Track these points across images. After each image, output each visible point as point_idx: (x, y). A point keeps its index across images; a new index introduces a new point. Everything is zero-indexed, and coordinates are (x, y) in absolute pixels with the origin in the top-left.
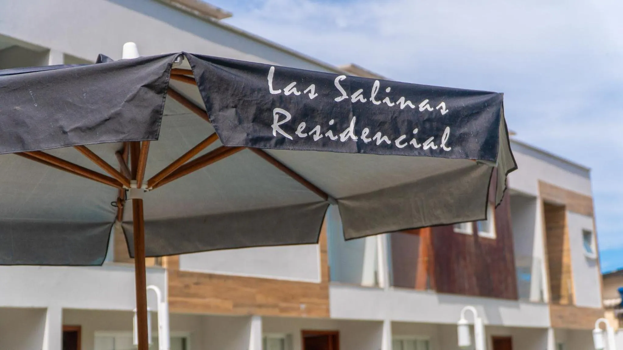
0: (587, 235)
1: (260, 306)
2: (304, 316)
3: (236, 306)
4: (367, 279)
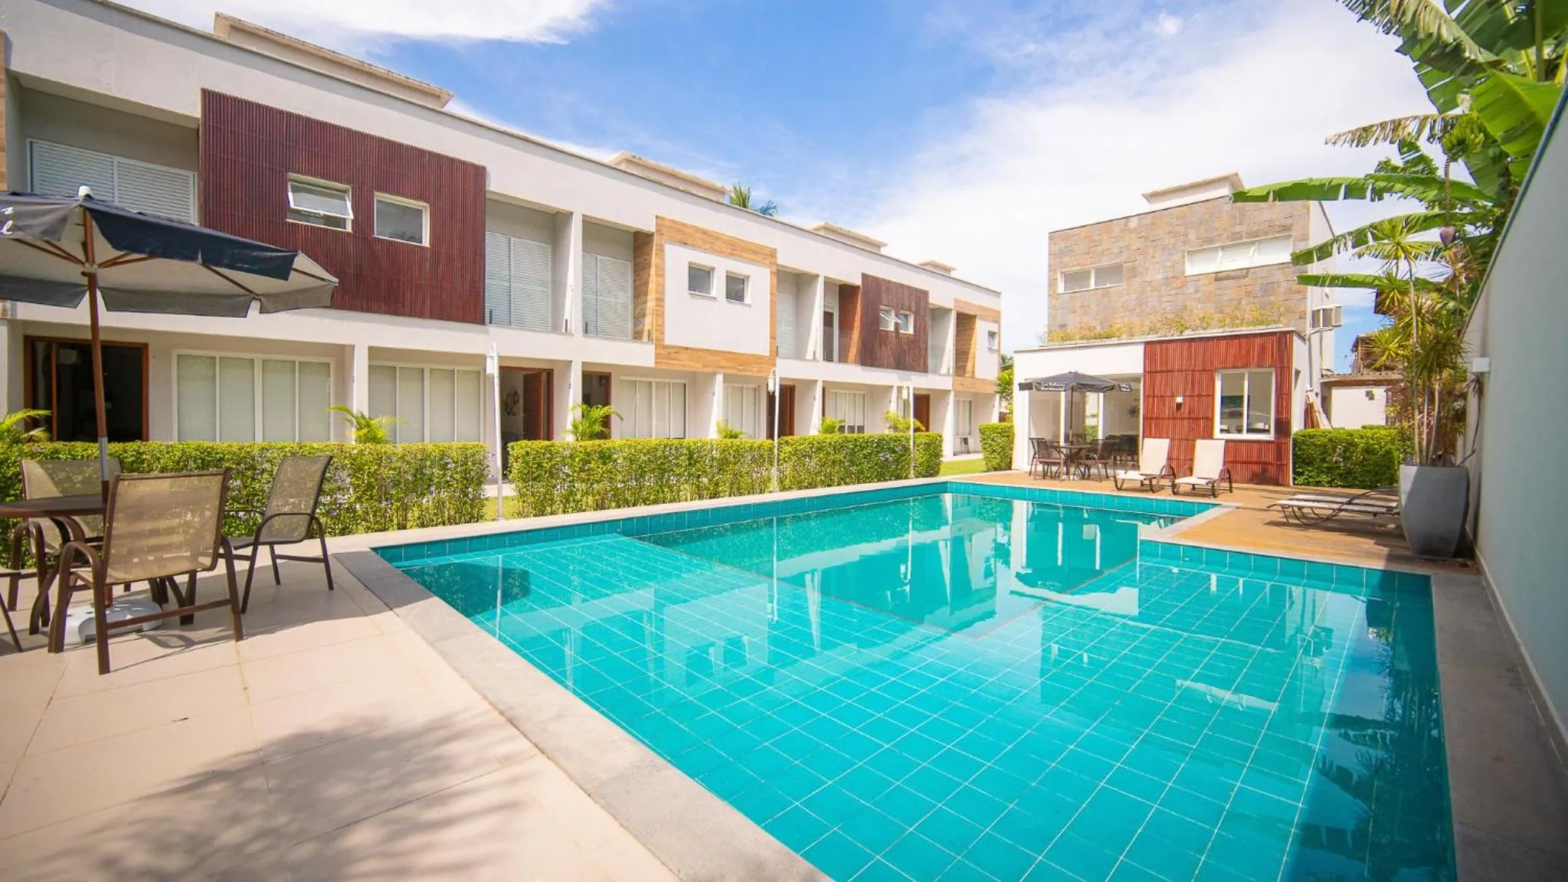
0: (992, 335)
1: (723, 368)
2: (756, 374)
3: (704, 366)
4: (810, 356)
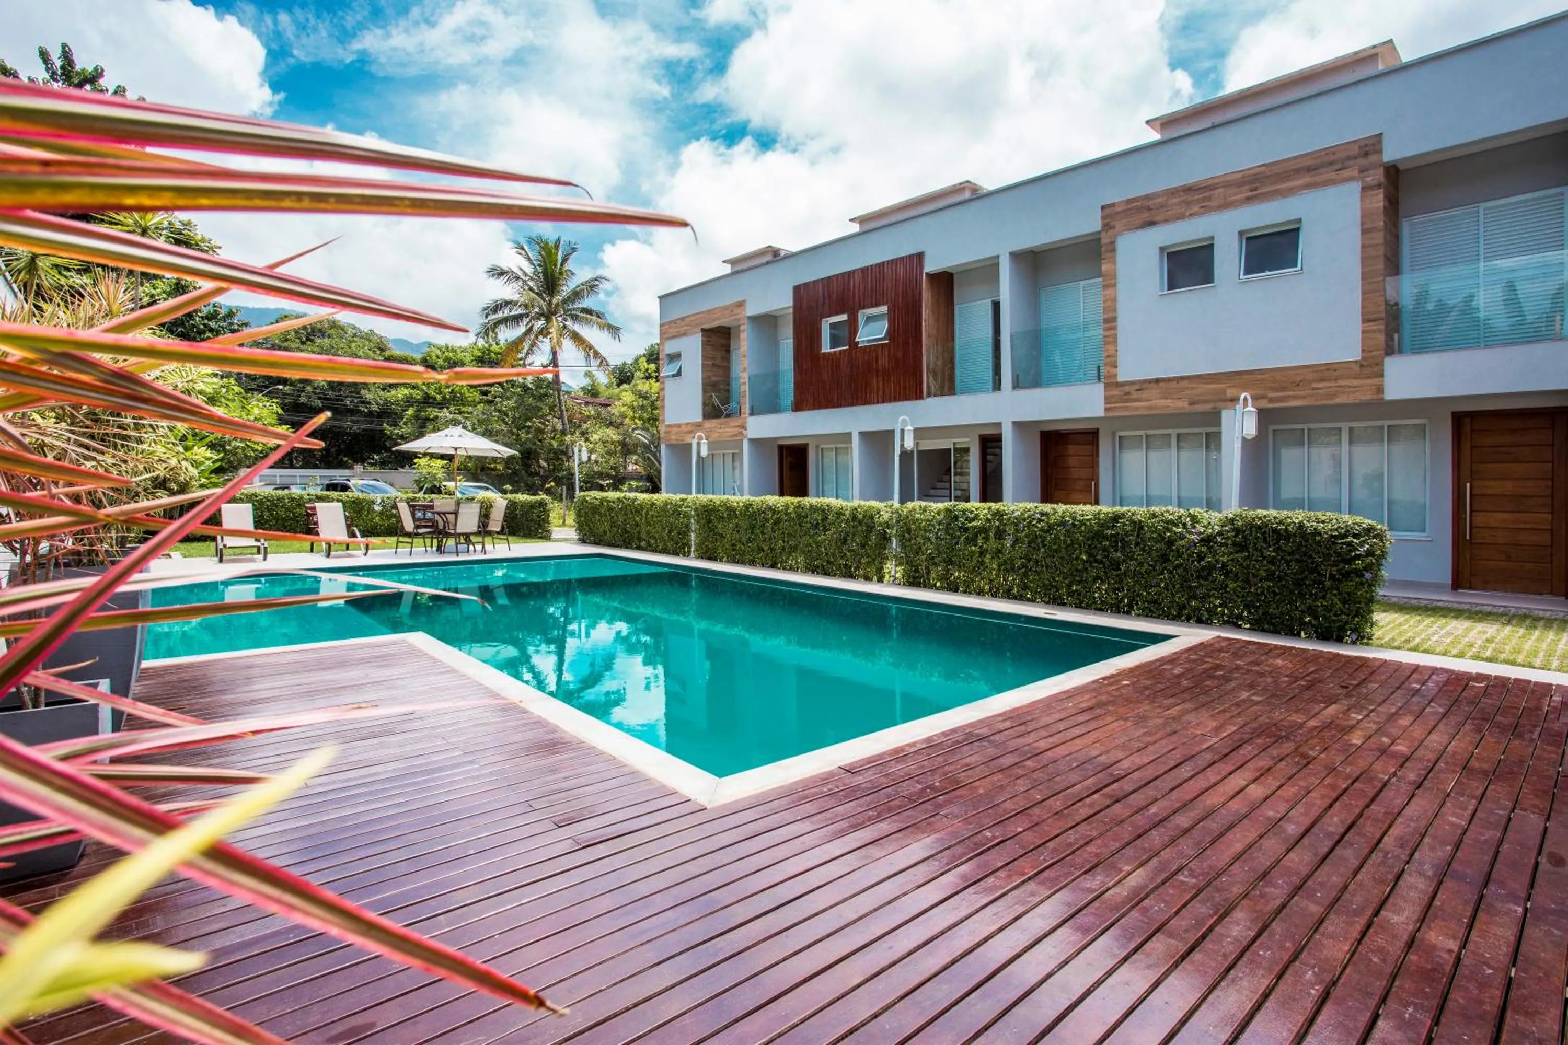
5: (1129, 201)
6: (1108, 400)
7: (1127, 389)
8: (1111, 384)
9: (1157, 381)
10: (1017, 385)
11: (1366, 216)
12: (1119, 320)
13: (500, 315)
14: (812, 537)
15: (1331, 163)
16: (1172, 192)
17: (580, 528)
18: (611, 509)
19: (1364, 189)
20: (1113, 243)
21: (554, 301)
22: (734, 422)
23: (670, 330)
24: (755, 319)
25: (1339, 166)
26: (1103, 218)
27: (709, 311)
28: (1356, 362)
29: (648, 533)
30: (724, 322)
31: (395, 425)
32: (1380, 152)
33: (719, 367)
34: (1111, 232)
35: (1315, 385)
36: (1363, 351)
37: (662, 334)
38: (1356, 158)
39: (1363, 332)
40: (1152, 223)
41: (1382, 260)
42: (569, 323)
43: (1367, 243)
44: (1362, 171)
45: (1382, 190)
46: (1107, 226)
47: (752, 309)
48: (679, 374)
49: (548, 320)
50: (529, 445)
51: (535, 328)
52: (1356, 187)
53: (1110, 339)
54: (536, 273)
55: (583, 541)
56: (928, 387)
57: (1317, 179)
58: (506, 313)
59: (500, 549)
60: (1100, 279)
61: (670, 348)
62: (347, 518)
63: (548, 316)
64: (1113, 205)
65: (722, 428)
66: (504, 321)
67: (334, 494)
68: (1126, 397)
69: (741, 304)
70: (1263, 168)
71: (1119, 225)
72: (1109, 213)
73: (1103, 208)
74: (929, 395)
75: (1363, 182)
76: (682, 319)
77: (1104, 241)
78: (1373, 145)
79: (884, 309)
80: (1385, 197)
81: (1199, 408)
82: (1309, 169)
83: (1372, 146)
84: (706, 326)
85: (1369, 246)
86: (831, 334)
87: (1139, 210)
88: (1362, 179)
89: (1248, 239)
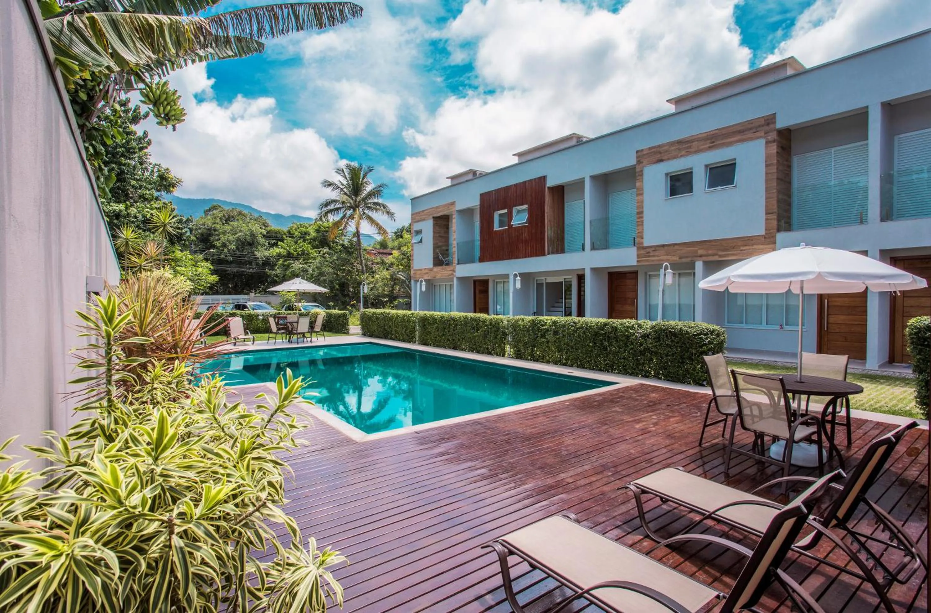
5: (650, 149)
6: (638, 256)
7: (648, 250)
8: (640, 247)
9: (663, 246)
10: (593, 248)
11: (768, 157)
12: (645, 213)
13: (329, 208)
14: (471, 334)
15: (750, 129)
16: (672, 144)
17: (363, 329)
18: (377, 318)
19: (767, 143)
20: (642, 171)
21: (358, 199)
22: (449, 268)
23: (416, 217)
24: (461, 212)
25: (754, 130)
26: (637, 157)
27: (437, 207)
28: (762, 236)
29: (396, 331)
30: (446, 213)
31: (273, 269)
32: (775, 123)
33: (442, 237)
34: (641, 165)
35: (742, 248)
36: (766, 230)
37: (412, 219)
38: (763, 126)
39: (766, 219)
40: (662, 160)
41: (775, 180)
42: (366, 211)
43: (768, 172)
44: (766, 133)
45: (775, 144)
46: (639, 162)
47: (460, 206)
48: (421, 241)
49: (354, 210)
50: (343, 280)
51: (347, 216)
52: (763, 141)
53: (640, 223)
54: (348, 184)
55: (364, 335)
56: (548, 249)
57: (744, 137)
58: (332, 207)
59: (319, 340)
60: (635, 190)
61: (416, 227)
62: (244, 324)
63: (354, 207)
64: (642, 150)
65: (441, 272)
66: (331, 211)
67: (238, 312)
68: (648, 255)
69: (453, 204)
70: (717, 131)
71: (645, 162)
72: (641, 156)
73: (637, 152)
74: (549, 254)
75: (767, 139)
76: (423, 211)
77: (638, 170)
78: (772, 119)
79: (526, 206)
80: (778, 146)
81: (684, 260)
82: (740, 132)
83: (770, 120)
84: (435, 215)
85: (770, 173)
86: (500, 220)
87: (655, 153)
88: (765, 137)
89: (710, 169)
